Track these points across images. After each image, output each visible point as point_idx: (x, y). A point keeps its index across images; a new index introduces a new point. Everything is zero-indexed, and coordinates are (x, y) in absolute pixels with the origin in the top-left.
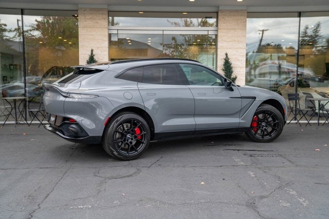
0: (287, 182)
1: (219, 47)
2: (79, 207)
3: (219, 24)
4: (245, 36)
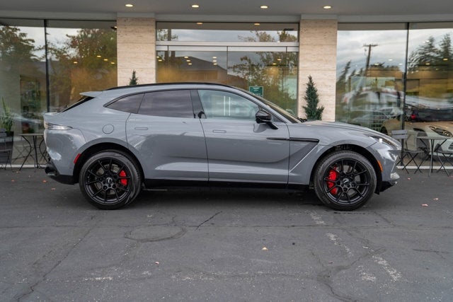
0: (377, 249)
1: (300, 68)
2: (97, 279)
3: (301, 39)
4: (336, 54)
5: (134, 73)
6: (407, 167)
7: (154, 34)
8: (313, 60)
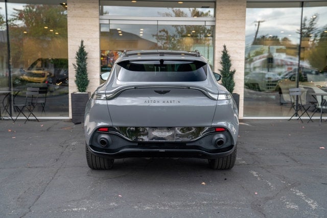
0: (292, 183)
1: (216, 38)
2: (74, 209)
3: (217, 15)
5: (82, 42)
6: (302, 118)
8: (227, 32)
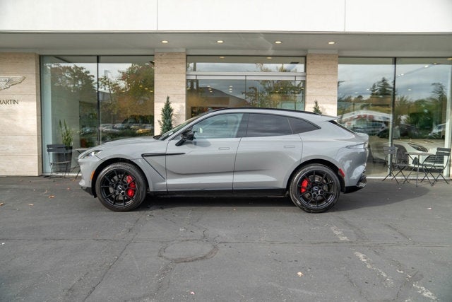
1: (307, 94)
3: (307, 70)
5: (168, 98)
6: (397, 178)
7: (185, 65)
8: (318, 87)
